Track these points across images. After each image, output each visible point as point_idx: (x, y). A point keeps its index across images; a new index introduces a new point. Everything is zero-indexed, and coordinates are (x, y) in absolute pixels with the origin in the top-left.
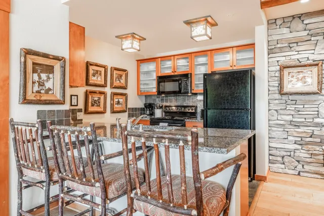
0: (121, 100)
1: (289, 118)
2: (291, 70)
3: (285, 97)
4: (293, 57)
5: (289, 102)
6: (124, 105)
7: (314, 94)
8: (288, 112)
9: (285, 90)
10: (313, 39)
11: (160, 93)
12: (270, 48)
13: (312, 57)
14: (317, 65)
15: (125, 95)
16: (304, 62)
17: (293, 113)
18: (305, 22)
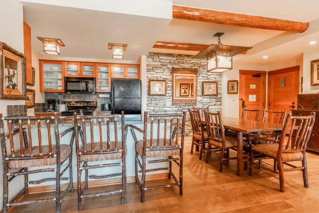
0: (30, 96)
1: (152, 108)
2: (154, 82)
3: (151, 97)
4: (154, 75)
5: (153, 99)
6: (32, 101)
7: (163, 95)
8: (152, 105)
9: (152, 93)
10: (163, 67)
11: (66, 91)
12: (148, 68)
13: (163, 77)
14: (165, 81)
15: (32, 91)
16: (159, 79)
17: (154, 105)
18: (160, 58)
